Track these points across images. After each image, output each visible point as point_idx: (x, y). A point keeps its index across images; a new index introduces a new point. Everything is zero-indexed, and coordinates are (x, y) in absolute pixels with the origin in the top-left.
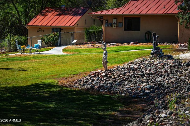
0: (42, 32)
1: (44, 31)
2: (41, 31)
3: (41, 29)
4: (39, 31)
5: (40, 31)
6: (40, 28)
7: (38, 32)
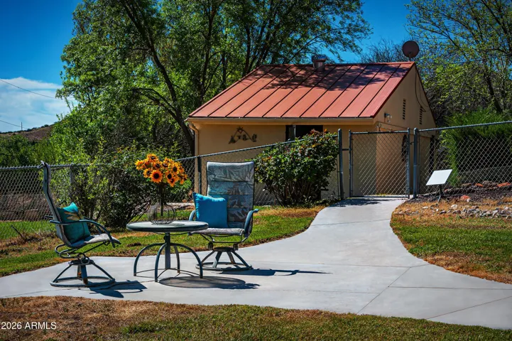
0: (249, 141)
1: (254, 138)
2: (245, 139)
3: (243, 133)
4: (236, 138)
5: (241, 141)
6: (240, 129)
7: (233, 141)
